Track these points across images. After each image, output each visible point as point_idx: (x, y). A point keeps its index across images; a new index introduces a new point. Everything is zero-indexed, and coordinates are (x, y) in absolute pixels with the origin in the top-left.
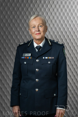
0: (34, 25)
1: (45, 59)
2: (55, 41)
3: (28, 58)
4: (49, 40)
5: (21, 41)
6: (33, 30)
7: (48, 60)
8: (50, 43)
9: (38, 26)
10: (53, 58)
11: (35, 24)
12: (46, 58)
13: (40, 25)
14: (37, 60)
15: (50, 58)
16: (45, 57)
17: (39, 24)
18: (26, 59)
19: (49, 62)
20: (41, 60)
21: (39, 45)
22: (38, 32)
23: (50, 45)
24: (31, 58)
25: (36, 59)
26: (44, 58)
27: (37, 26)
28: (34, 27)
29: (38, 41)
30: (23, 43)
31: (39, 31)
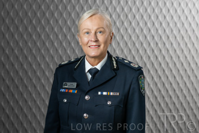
0: (88, 29)
1: (102, 95)
2: (126, 61)
3: (71, 91)
4: (113, 59)
5: (64, 59)
6: (86, 39)
7: (108, 98)
8: (115, 65)
9: (96, 33)
10: (118, 94)
11: (90, 28)
12: (105, 93)
13: (98, 31)
14: (86, 97)
15: (112, 94)
16: (102, 92)
17: (98, 28)
18: (68, 92)
19: (109, 103)
20: (95, 97)
21: (96, 67)
22: (95, 44)
23: (114, 70)
24: (76, 92)
25: (86, 95)
26: (99, 93)
27: (93, 32)
28: (88, 33)
29: (93, 60)
30: (66, 62)
31: (97, 41)
